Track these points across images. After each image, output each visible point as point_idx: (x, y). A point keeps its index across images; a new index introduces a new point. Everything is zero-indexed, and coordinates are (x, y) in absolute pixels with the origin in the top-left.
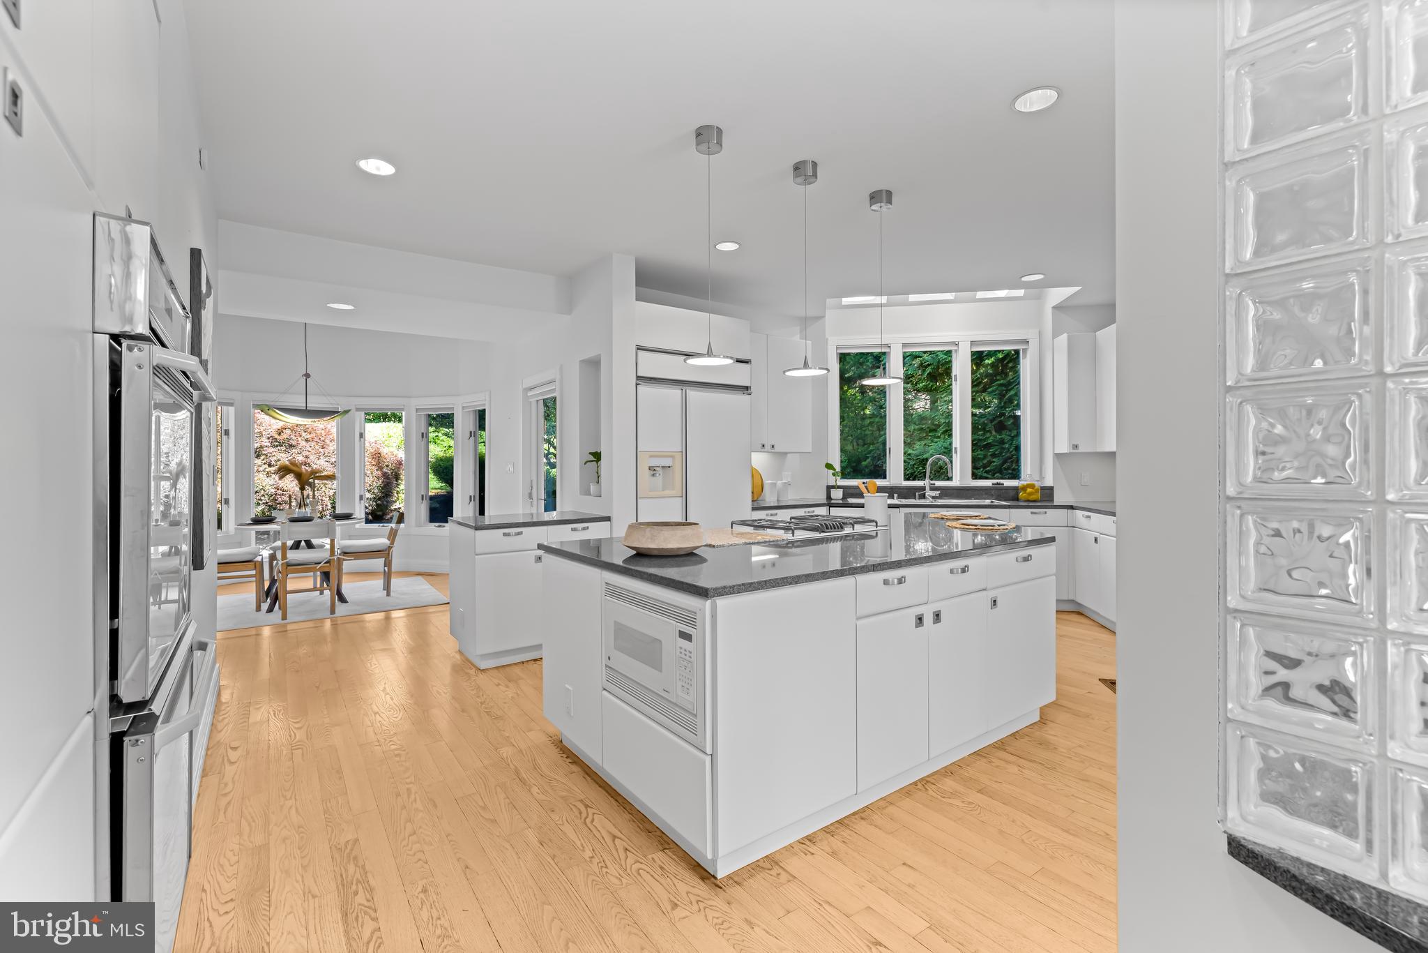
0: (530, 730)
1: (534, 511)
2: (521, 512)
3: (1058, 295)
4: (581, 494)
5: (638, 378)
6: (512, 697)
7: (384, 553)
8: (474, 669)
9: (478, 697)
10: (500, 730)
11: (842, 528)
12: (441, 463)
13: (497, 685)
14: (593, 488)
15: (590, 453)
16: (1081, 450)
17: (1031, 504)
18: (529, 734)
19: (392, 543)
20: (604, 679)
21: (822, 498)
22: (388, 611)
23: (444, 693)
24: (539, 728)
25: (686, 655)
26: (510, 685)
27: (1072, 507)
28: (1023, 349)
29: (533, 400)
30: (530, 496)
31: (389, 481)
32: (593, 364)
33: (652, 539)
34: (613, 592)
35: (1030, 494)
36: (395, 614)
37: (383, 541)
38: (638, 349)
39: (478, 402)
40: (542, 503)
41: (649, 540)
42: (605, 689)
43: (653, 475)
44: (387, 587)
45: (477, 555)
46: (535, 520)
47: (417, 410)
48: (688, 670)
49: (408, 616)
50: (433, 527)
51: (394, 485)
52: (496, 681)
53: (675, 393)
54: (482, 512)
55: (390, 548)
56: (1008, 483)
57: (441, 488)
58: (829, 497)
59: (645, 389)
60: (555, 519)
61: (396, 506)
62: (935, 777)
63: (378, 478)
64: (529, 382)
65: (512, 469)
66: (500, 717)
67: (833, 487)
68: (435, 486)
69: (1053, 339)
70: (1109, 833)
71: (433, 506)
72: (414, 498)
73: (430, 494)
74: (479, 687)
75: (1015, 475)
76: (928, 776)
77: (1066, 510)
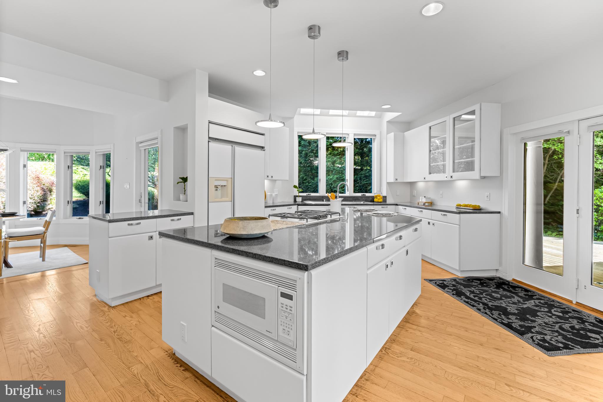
0: (152, 348)
1: (142, 210)
2: (134, 211)
3: (390, 116)
4: (174, 200)
5: (209, 138)
6: (136, 324)
7: (42, 236)
8: (107, 307)
9: (112, 327)
10: (130, 352)
11: (326, 217)
12: (80, 183)
13: (124, 317)
14: (182, 197)
15: (180, 178)
16: (398, 181)
17: (379, 204)
18: (151, 351)
19: (47, 229)
20: (213, 319)
21: (292, 201)
22: (43, 272)
23: (86, 327)
24: (158, 346)
25: (287, 309)
26: (134, 315)
27: (397, 205)
28: (373, 138)
29: (143, 149)
30: (140, 201)
31: (46, 193)
32: (182, 130)
33: (243, 228)
34: (220, 263)
35: (379, 199)
36: (48, 273)
37: (41, 229)
38: (209, 123)
39: (105, 149)
40: (147, 205)
41: (242, 229)
42: (213, 326)
43: (216, 190)
44: (43, 256)
45: (110, 238)
46: (143, 216)
47: (65, 152)
48: (289, 319)
49: (58, 273)
50: (75, 219)
51: (48, 195)
52: (124, 314)
53: (228, 147)
54: (108, 210)
55: (45, 233)
56: (367, 195)
57: (80, 197)
58: (295, 201)
59: (212, 144)
60: (157, 215)
61: (50, 206)
62: (388, 344)
63: (37, 191)
64: (139, 139)
65: (128, 186)
66: (129, 341)
67: (297, 196)
68: (77, 196)
69: (387, 134)
70: (478, 366)
71: (74, 206)
72: (62, 202)
73: (73, 200)
74: (112, 319)
75: (370, 191)
76: (385, 345)
77: (395, 206)
